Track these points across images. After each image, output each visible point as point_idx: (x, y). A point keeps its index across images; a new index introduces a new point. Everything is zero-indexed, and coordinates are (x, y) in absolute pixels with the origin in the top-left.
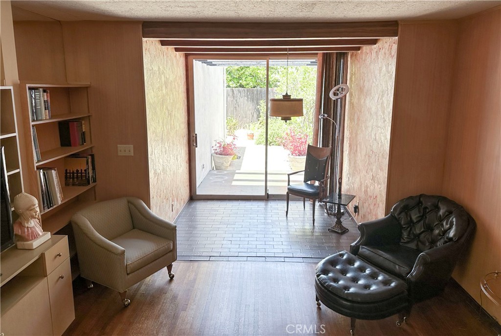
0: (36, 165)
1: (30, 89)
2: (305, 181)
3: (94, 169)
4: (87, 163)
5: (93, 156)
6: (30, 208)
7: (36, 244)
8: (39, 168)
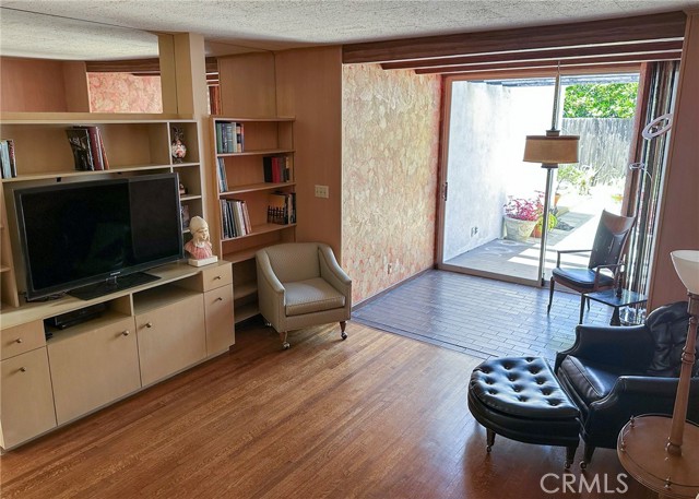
0: (219, 194)
1: (217, 122)
2: (591, 267)
3: (294, 208)
4: (286, 201)
5: (294, 195)
6: (200, 231)
7: (200, 263)
8: (222, 197)
